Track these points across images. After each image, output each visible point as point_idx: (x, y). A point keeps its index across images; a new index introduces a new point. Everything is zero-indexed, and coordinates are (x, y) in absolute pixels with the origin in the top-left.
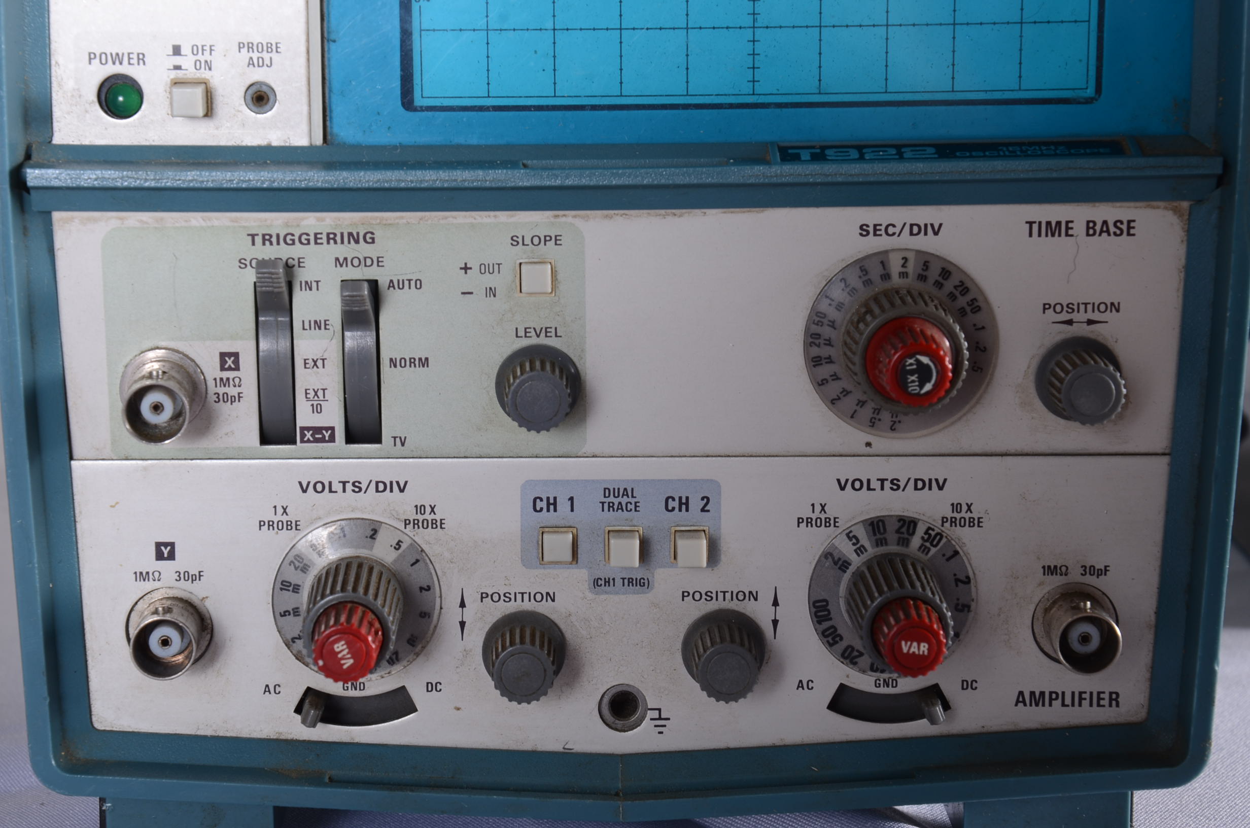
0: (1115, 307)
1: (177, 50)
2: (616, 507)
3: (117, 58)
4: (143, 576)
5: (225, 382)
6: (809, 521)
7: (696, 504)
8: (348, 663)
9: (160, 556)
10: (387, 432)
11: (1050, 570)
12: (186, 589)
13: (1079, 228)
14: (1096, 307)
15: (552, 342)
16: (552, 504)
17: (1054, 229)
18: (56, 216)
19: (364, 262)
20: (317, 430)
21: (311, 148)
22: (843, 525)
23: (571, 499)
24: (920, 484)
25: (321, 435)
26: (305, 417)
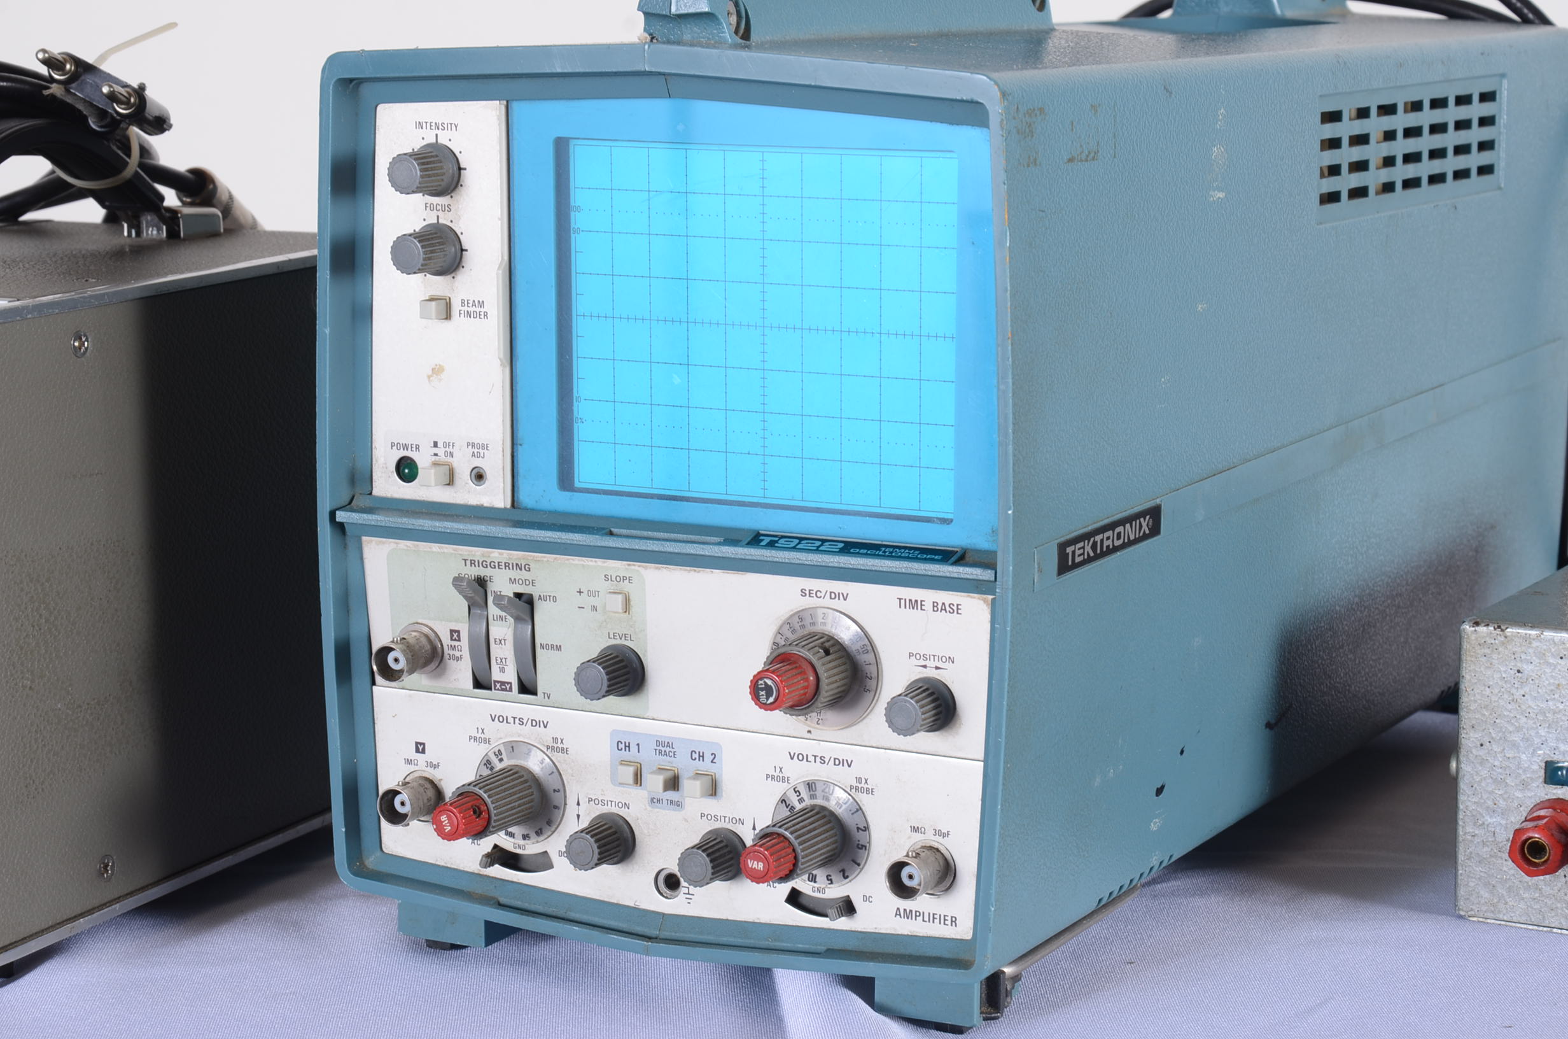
0: (951, 660)
1: (436, 445)
2: (663, 753)
3: (405, 447)
4: (409, 762)
5: (453, 648)
6: (773, 777)
7: (708, 758)
8: (448, 829)
9: (417, 751)
10: (540, 690)
11: (915, 829)
12: (431, 773)
13: (928, 606)
14: (940, 659)
15: (628, 643)
16: (628, 747)
17: (914, 604)
18: (364, 538)
19: (525, 582)
20: (503, 683)
21: (505, 509)
22: (793, 782)
23: (638, 745)
24: (838, 762)
25: (505, 686)
26: (496, 675)
